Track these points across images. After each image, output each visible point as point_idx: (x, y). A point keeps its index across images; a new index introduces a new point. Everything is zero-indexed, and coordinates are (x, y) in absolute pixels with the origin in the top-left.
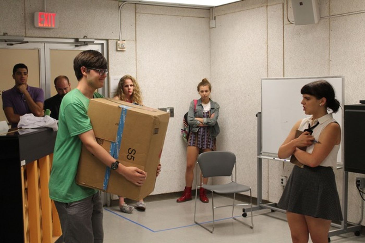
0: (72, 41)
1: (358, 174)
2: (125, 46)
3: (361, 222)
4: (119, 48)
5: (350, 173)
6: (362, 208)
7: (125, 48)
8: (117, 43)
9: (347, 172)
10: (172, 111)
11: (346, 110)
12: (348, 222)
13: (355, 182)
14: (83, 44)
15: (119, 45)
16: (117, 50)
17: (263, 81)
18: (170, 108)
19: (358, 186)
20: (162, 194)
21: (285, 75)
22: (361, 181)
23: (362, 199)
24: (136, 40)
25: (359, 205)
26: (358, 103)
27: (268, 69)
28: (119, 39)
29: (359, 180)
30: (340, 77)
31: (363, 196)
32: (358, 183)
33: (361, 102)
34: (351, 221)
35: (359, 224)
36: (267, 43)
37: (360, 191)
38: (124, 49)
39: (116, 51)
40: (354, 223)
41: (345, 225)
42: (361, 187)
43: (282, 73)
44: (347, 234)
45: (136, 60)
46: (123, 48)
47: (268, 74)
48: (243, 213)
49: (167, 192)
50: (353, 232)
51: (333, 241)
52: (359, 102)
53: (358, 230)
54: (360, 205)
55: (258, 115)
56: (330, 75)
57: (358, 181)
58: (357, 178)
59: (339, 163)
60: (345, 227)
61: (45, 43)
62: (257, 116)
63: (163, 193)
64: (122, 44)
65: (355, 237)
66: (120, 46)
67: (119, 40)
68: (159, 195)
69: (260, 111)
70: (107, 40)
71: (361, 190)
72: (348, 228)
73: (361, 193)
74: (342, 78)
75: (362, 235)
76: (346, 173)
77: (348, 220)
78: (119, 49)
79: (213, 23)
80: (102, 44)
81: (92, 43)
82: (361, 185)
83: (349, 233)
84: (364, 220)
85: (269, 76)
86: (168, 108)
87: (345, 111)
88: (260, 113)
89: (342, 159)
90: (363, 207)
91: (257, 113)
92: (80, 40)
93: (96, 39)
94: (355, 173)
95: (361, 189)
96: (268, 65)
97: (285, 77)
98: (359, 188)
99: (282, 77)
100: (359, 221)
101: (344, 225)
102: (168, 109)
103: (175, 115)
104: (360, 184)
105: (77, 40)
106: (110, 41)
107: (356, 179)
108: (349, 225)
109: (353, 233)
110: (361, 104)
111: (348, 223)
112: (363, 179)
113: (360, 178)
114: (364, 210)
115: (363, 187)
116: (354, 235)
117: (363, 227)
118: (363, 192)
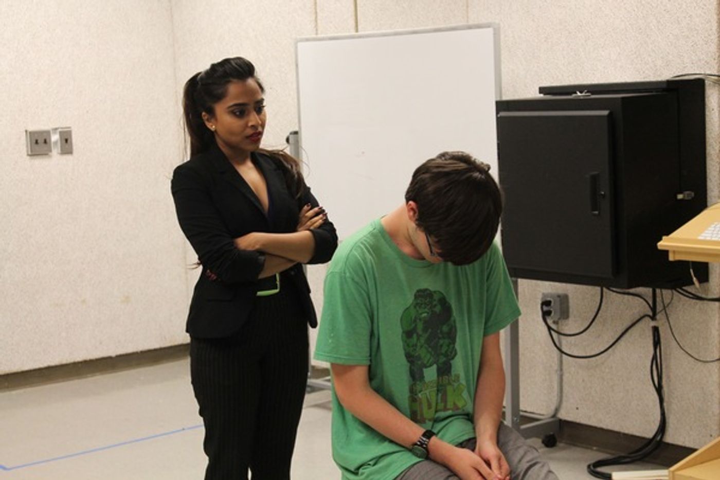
1: (547, 283)
3: (557, 410)
5: (522, 282)
6: (558, 372)
9: (515, 278)
10: (66, 136)
11: (502, 114)
12: (522, 411)
13: (539, 306)
17: (300, 45)
18: (60, 130)
19: (546, 314)
20: (49, 368)
21: (359, 27)
22: (552, 304)
23: (557, 351)
25: (551, 366)
27: (316, 13)
29: (549, 299)
30: (488, 26)
31: (560, 343)
32: (545, 308)
33: (542, 90)
34: (535, 411)
35: (554, 416)
37: (549, 328)
40: (541, 415)
41: (515, 419)
42: (556, 319)
43: (352, 22)
47: (316, 26)
49: (64, 362)
50: (537, 437)
52: (536, 90)
53: (552, 433)
54: (556, 366)
55: (291, 140)
56: (471, 23)
57: (546, 303)
58: (544, 295)
62: (288, 140)
63: (52, 364)
65: (546, 449)
68: (40, 370)
69: (296, 129)
71: (553, 326)
72: (524, 427)
73: (555, 335)
74: (495, 29)
75: (561, 445)
77: (522, 407)
82: (553, 314)
84: (564, 404)
85: (319, 32)
86: (55, 130)
87: (499, 116)
88: (296, 133)
90: (561, 370)
91: (288, 134)
95: (554, 322)
96: (315, 3)
97: (360, 33)
98: (550, 322)
99: (353, 33)
100: (553, 408)
101: (513, 420)
102: (55, 133)
103: (74, 148)
104: (552, 309)
107: (542, 298)
108: (526, 420)
109: (540, 441)
110: (542, 95)
111: (522, 413)
112: (559, 296)
113: (552, 295)
114: (564, 378)
115: (559, 319)
116: (543, 445)
117: (563, 424)
118: (559, 333)
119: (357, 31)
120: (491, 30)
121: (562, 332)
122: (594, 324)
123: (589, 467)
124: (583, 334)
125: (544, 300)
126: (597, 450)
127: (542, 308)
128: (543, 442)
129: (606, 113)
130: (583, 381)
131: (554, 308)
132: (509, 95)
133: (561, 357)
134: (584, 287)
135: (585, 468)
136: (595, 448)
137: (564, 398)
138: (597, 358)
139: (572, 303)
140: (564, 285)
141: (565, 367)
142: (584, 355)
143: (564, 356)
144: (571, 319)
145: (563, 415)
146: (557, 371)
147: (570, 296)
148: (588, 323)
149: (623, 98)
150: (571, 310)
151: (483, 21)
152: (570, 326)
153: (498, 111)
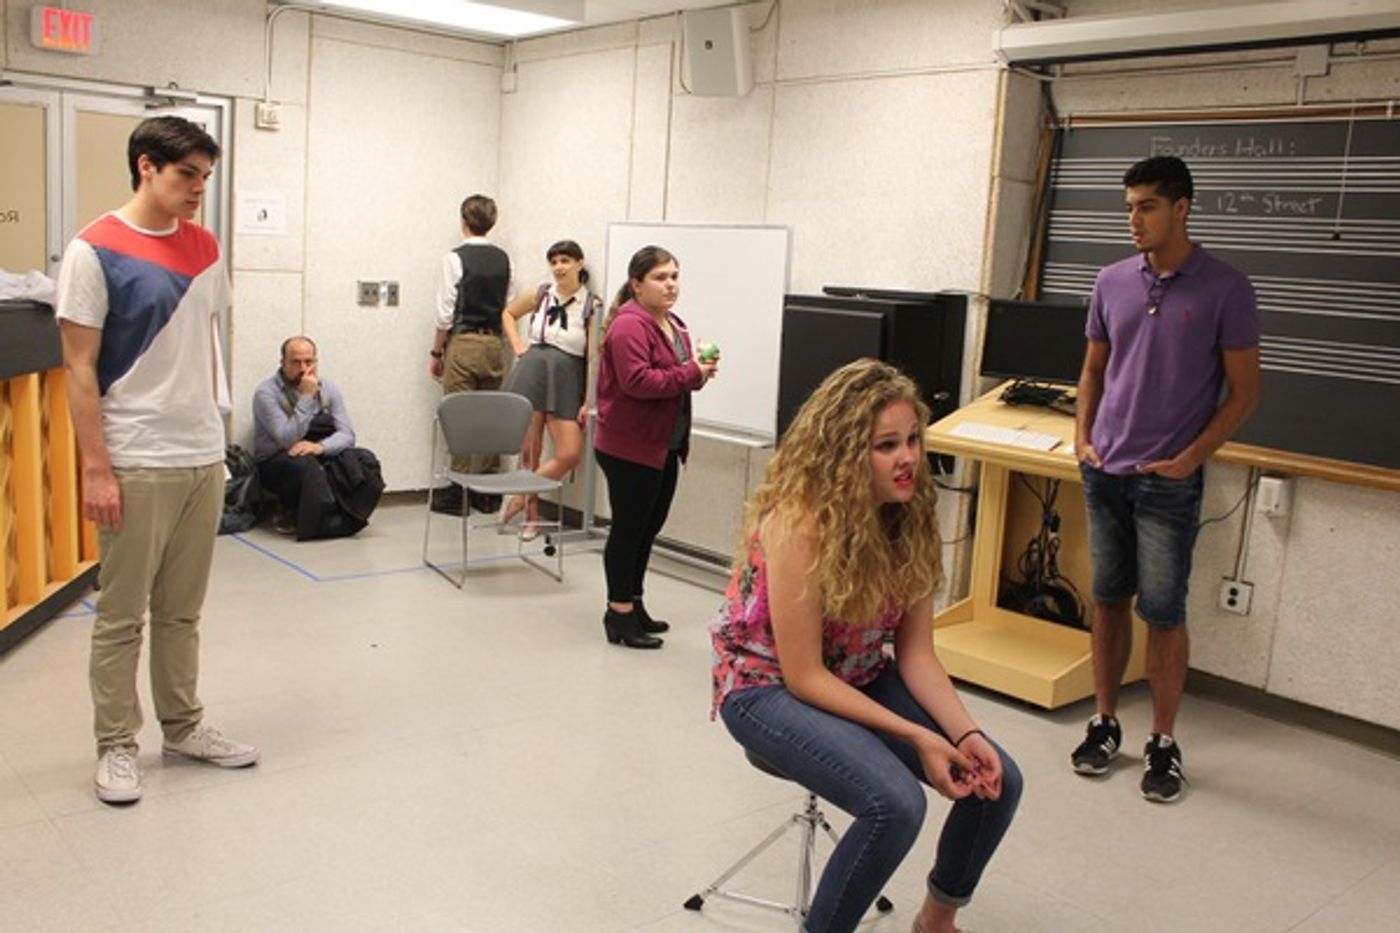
0: (139, 92)
2: (278, 119)
4: (264, 121)
7: (276, 123)
8: (257, 108)
10: (393, 289)
11: (789, 307)
14: (167, 101)
15: (263, 115)
16: (257, 127)
17: (612, 227)
18: (388, 283)
21: (668, 216)
24: (308, 105)
26: (821, 294)
27: (629, 200)
28: (261, 97)
30: (783, 228)
33: (826, 290)
36: (631, 137)
38: (276, 126)
39: (253, 130)
43: (661, 212)
45: (307, 156)
46: (273, 123)
47: (628, 211)
48: (546, 545)
52: (820, 289)
56: (768, 223)
61: (61, 90)
64: (270, 113)
66: (266, 118)
67: (263, 101)
70: (232, 99)
74: (789, 231)
78: (261, 125)
79: (509, 80)
80: (220, 108)
81: (191, 102)
86: (384, 283)
87: (785, 308)
92: (157, 92)
93: (202, 94)
96: (629, 192)
99: (660, 220)
102: (384, 286)
103: (400, 300)
105: (150, 91)
106: (238, 101)
110: (825, 294)
119: (664, 218)
120: (784, 234)
129: (879, 315)
132: (794, 292)
149: (898, 306)
151: (777, 223)
153: (786, 304)
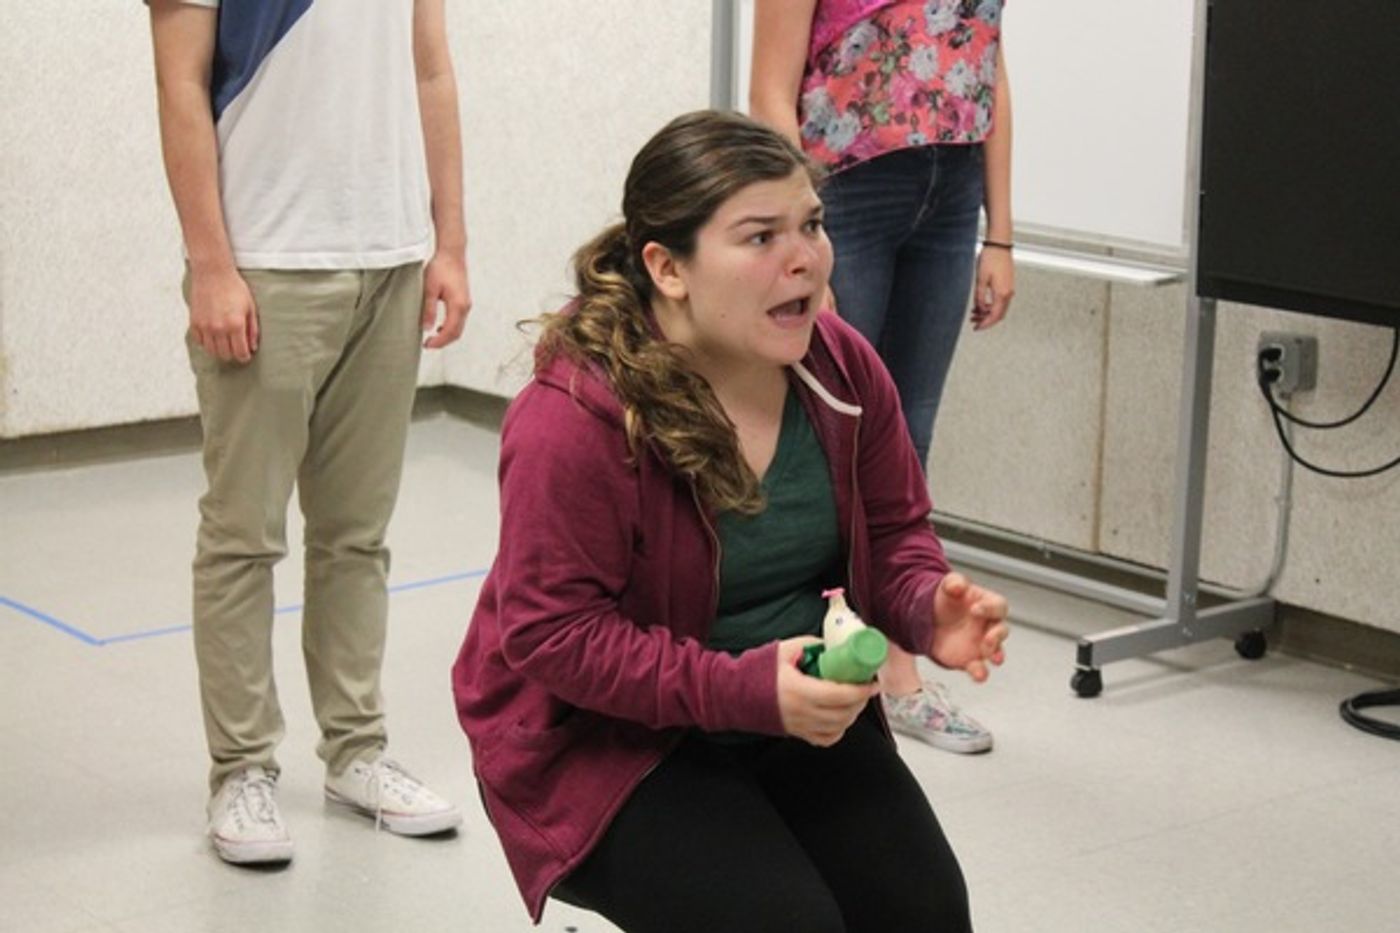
1: (1271, 312)
3: (1271, 582)
5: (1223, 307)
6: (1283, 503)
9: (1208, 300)
12: (1202, 581)
13: (1253, 359)
19: (1267, 378)
20: (145, 425)
22: (1283, 356)
23: (1287, 454)
25: (1267, 488)
29: (1274, 346)
31: (1292, 437)
32: (1267, 365)
34: (1220, 579)
35: (1264, 594)
37: (1276, 409)
40: (1238, 590)
41: (1187, 597)
42: (1287, 389)
44: (1195, 647)
50: (1227, 637)
51: (1115, 686)
53: (1257, 629)
54: (1276, 491)
57: (1268, 355)
58: (1265, 337)
59: (1171, 249)
60: (1187, 611)
65: (1243, 663)
68: (126, 427)
71: (1283, 405)
72: (1203, 613)
73: (1283, 420)
75: (1273, 654)
76: (1203, 306)
77: (1205, 572)
82: (1281, 379)
83: (1207, 645)
84: (1288, 570)
89: (1185, 227)
90: (1288, 497)
94: (1257, 311)
95: (1283, 396)
98: (1275, 393)
100: (1262, 577)
101: (1182, 598)
104: (1280, 368)
107: (1260, 344)
108: (1208, 599)
109: (1231, 645)
111: (1202, 586)
112: (1299, 341)
113: (1283, 339)
114: (1293, 514)
115: (1295, 389)
116: (1235, 653)
117: (1282, 610)
118: (1292, 418)
121: (1298, 416)
122: (1373, 407)
123: (1344, 706)
124: (1346, 428)
125: (1265, 347)
126: (1352, 671)
127: (1260, 365)
128: (1238, 647)
130: (1336, 523)
131: (1286, 366)
133: (1291, 469)
134: (1356, 326)
135: (1336, 708)
136: (1349, 666)
137: (1290, 557)
138: (1374, 478)
139: (1324, 357)
140: (1310, 319)
141: (1297, 491)
142: (1344, 470)
143: (1297, 465)
144: (1319, 392)
145: (1283, 593)
146: (1277, 500)
147: (1322, 342)
148: (1359, 405)
150: (1321, 373)
152: (1316, 406)
